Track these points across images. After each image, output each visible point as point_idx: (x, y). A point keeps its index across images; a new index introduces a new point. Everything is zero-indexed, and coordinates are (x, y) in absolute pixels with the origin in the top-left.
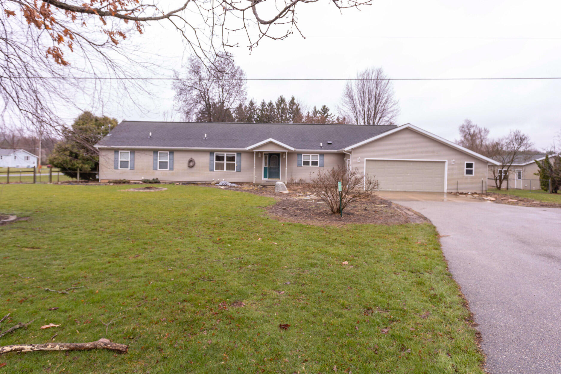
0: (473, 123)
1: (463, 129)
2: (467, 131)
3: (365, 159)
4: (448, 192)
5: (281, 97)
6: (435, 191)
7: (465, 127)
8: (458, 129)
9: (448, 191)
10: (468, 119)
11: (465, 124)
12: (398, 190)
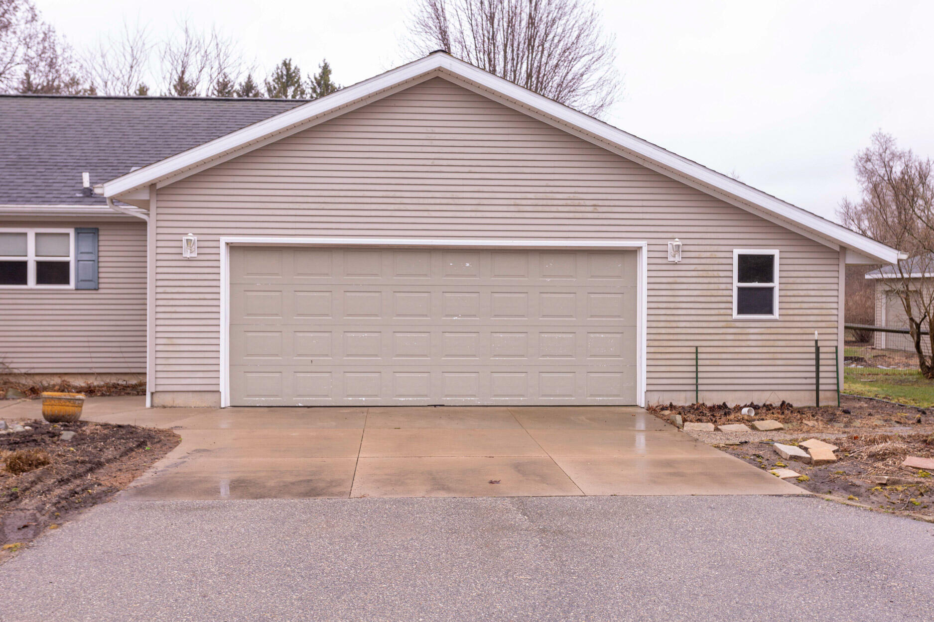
0: (899, 147)
1: (869, 166)
2: (882, 171)
3: (224, 240)
4: (654, 403)
5: (286, 65)
6: (589, 401)
7: (874, 158)
8: (853, 164)
9: (656, 400)
10: (884, 132)
11: (875, 148)
12: (402, 400)
